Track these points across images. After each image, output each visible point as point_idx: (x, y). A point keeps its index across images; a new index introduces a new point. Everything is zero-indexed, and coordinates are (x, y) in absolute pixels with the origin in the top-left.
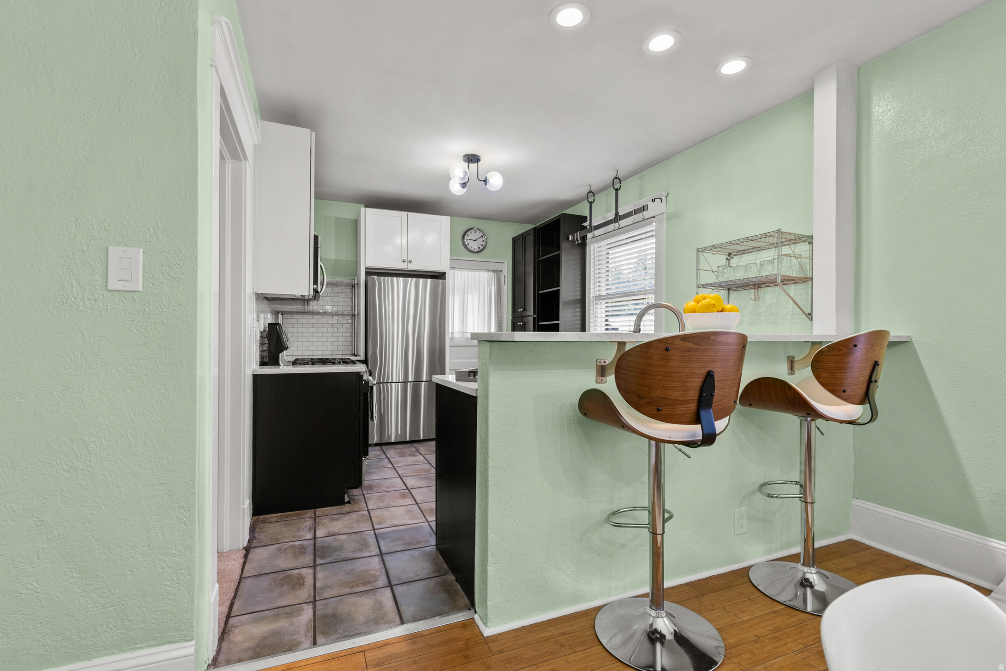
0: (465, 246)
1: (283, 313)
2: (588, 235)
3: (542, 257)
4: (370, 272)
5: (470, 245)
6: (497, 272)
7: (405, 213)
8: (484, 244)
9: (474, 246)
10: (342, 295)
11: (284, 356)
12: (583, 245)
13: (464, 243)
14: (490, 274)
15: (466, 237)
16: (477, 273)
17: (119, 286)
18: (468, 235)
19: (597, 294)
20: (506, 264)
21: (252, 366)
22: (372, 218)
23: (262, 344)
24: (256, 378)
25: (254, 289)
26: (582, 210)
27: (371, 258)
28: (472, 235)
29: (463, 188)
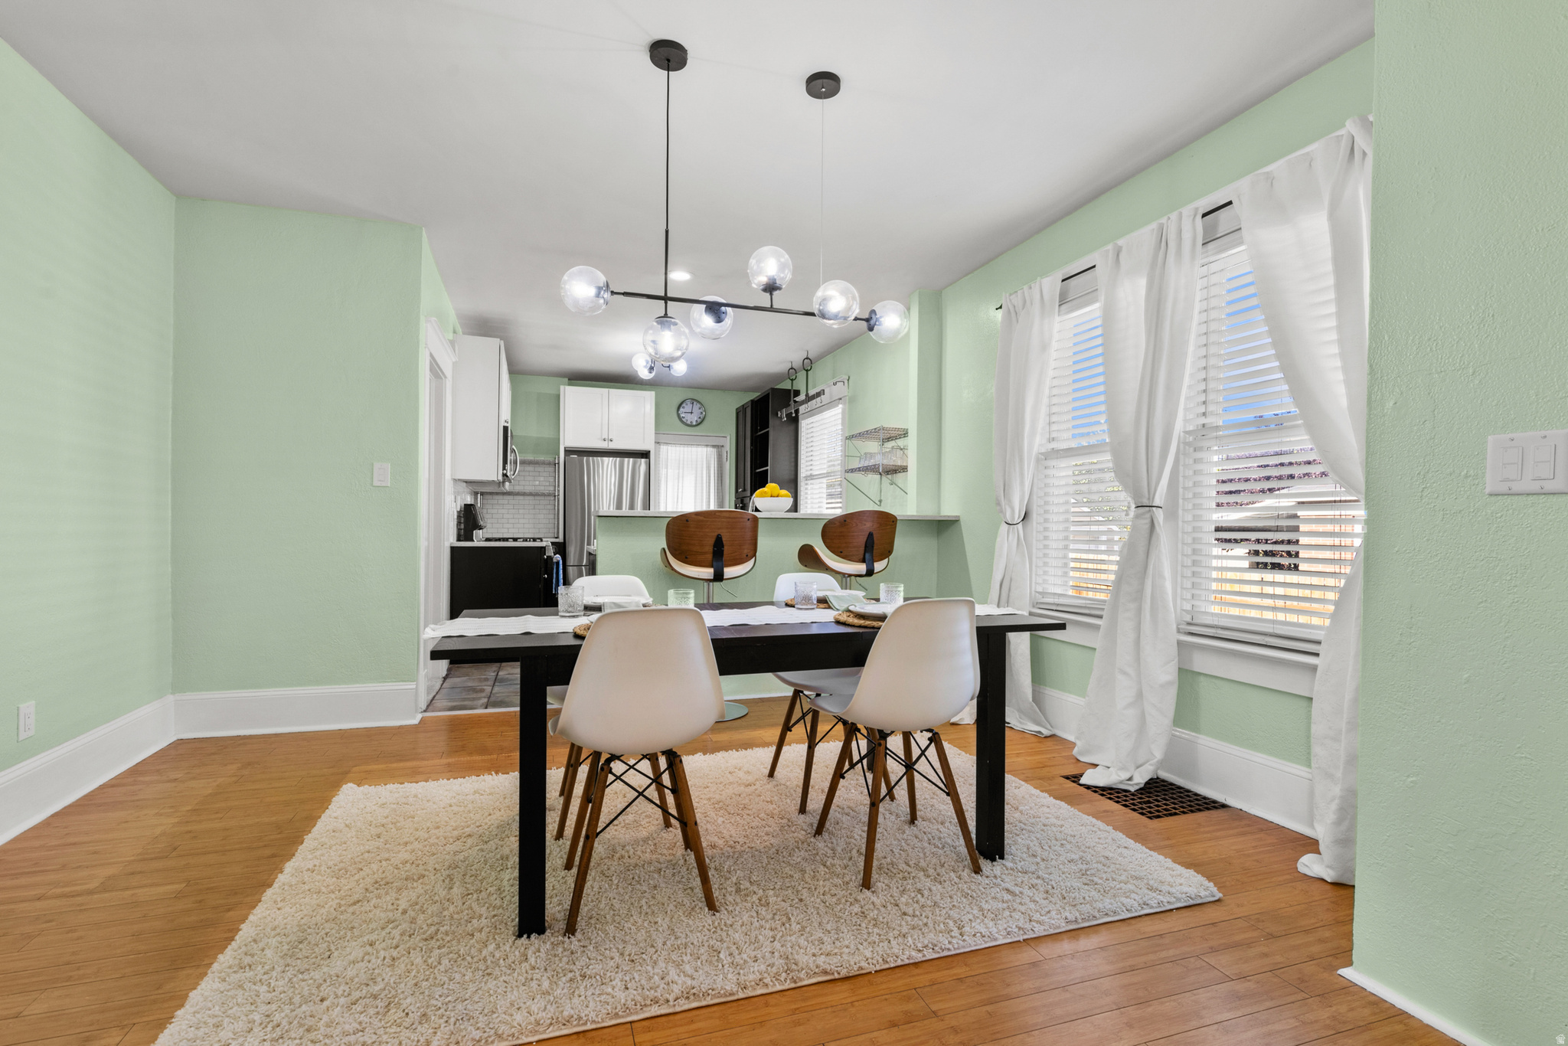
0: (680, 419)
1: (482, 494)
2: (800, 408)
3: (760, 431)
4: (569, 452)
5: (686, 418)
6: (719, 447)
7: (607, 389)
8: (702, 416)
9: (693, 418)
10: (545, 474)
11: (478, 534)
12: (794, 420)
13: (678, 415)
14: (710, 449)
15: (681, 409)
16: (694, 449)
17: (378, 484)
18: (683, 408)
19: (809, 473)
20: (728, 438)
21: (451, 539)
22: (573, 397)
23: (459, 523)
24: (453, 549)
25: (452, 475)
26: (786, 385)
27: (571, 437)
28: (687, 407)
29: (650, 373)
